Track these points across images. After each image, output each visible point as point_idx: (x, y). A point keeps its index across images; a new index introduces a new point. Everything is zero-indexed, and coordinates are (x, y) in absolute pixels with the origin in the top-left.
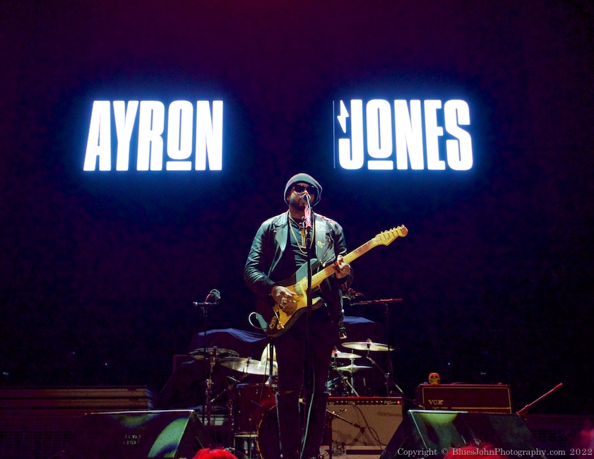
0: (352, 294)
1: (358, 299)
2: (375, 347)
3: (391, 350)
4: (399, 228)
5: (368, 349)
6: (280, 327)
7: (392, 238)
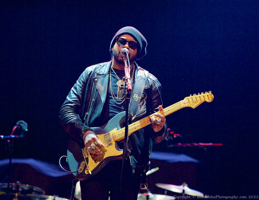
0: (170, 135)
4: (207, 94)
6: (88, 172)
7: (199, 103)
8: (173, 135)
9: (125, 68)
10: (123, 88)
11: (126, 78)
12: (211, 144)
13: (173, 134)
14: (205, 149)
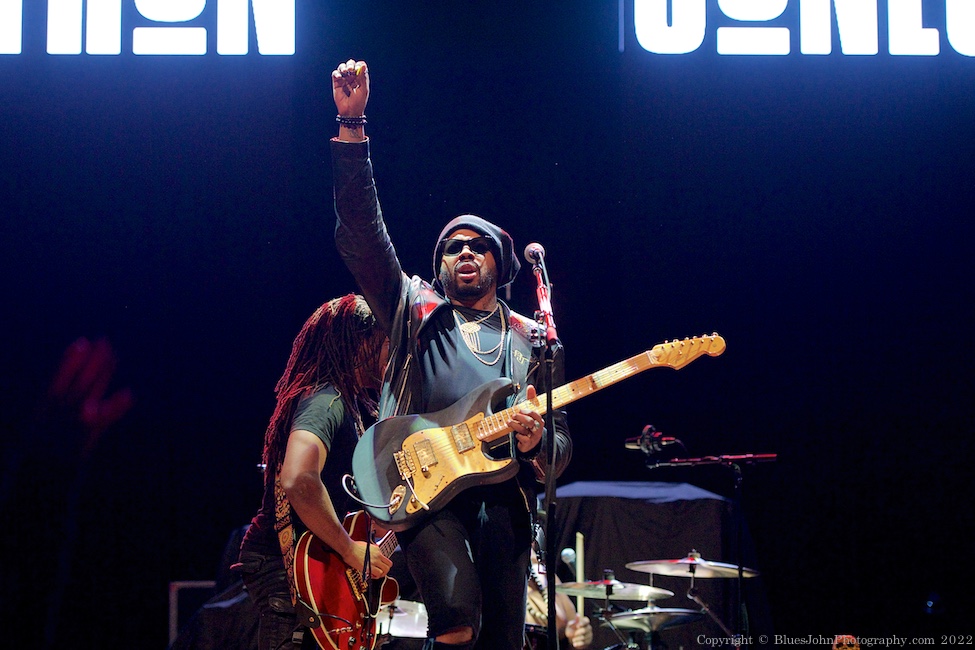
0: (652, 440)
1: (667, 453)
2: (706, 569)
3: (745, 575)
5: (691, 575)
7: (690, 357)
8: (659, 440)
9: (538, 290)
10: (537, 338)
11: (542, 314)
12: (751, 456)
13: (661, 437)
14: (737, 467)
